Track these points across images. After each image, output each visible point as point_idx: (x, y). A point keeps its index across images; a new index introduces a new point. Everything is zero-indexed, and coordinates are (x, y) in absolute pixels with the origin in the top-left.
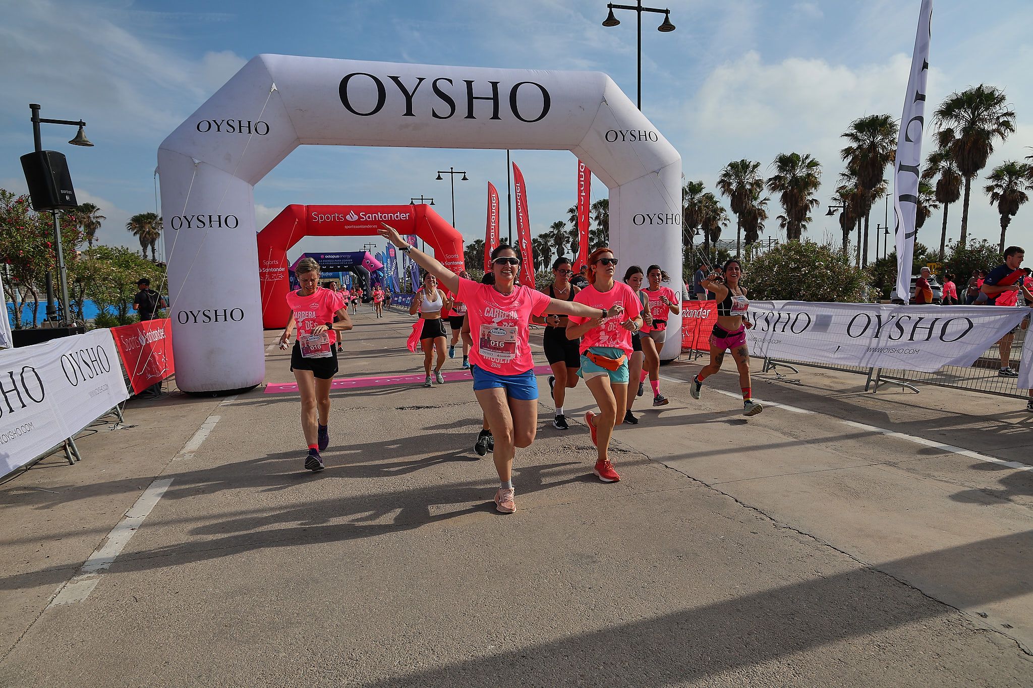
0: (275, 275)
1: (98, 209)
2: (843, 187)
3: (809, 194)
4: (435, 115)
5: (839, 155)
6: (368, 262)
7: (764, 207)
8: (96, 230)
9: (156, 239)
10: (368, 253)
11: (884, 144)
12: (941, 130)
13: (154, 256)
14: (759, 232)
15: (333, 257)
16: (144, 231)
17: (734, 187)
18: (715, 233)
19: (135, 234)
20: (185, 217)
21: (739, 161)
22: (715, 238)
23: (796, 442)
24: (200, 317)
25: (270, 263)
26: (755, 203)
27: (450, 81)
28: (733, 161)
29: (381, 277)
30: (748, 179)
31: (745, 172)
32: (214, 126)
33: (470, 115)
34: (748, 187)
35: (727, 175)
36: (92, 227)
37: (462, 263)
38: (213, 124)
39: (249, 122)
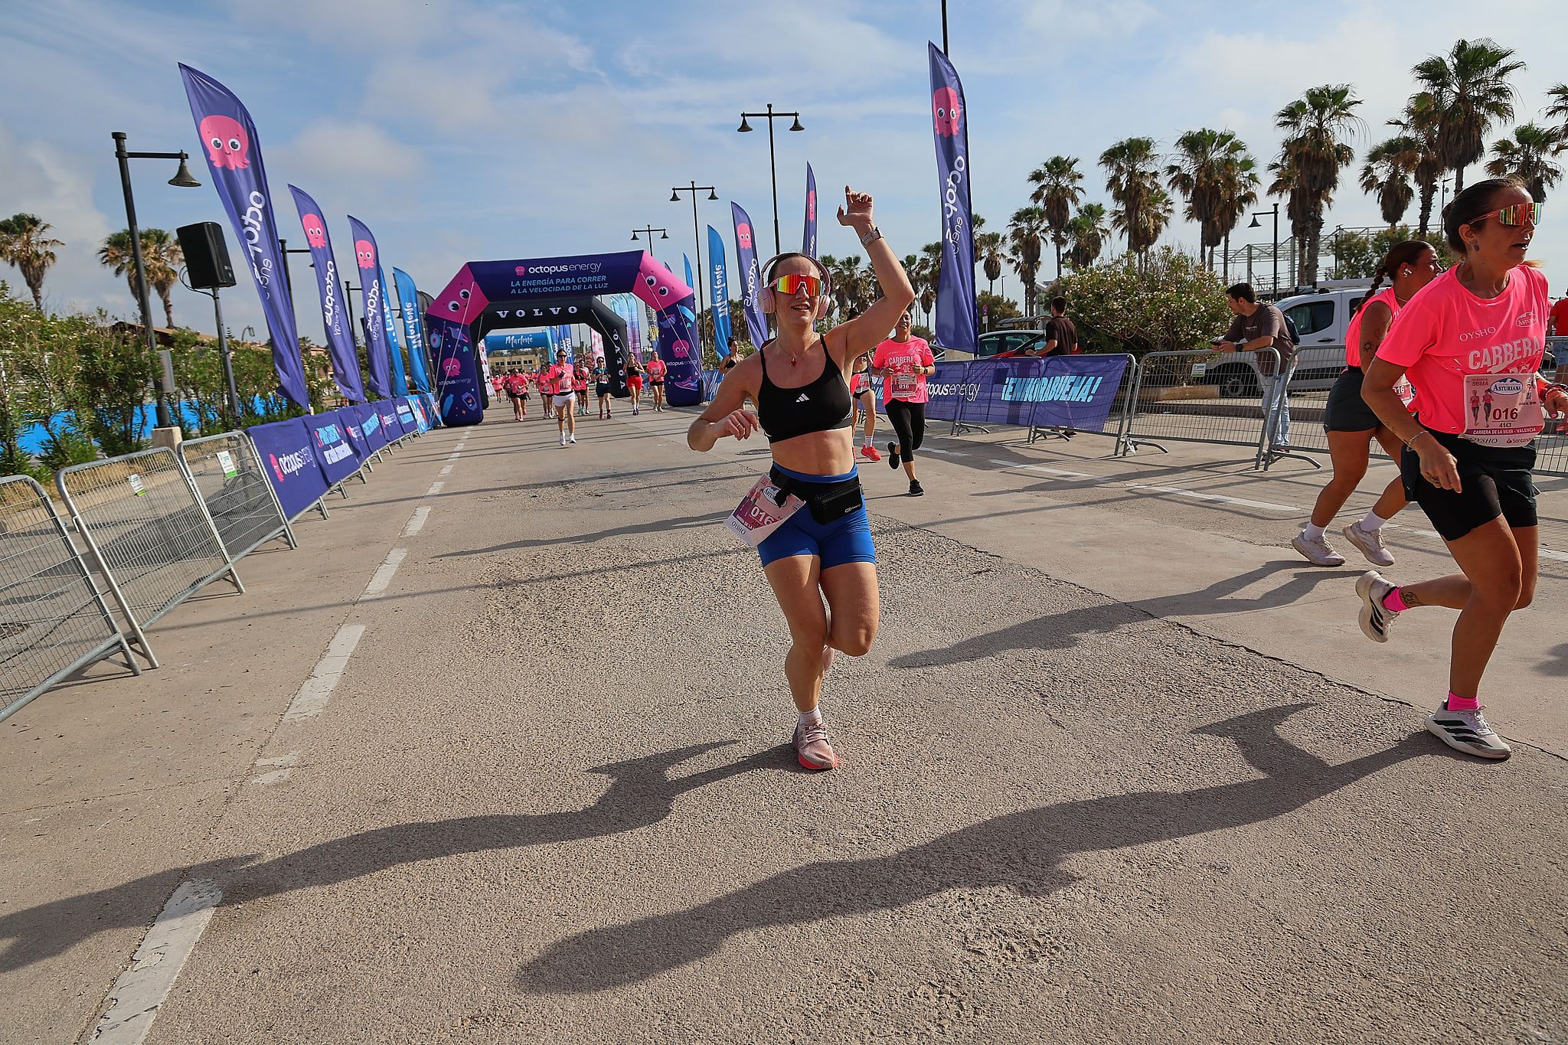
1: (46, 225)
6: (651, 282)
8: (47, 267)
13: (169, 319)
19: (118, 272)
29: (689, 325)
36: (37, 264)
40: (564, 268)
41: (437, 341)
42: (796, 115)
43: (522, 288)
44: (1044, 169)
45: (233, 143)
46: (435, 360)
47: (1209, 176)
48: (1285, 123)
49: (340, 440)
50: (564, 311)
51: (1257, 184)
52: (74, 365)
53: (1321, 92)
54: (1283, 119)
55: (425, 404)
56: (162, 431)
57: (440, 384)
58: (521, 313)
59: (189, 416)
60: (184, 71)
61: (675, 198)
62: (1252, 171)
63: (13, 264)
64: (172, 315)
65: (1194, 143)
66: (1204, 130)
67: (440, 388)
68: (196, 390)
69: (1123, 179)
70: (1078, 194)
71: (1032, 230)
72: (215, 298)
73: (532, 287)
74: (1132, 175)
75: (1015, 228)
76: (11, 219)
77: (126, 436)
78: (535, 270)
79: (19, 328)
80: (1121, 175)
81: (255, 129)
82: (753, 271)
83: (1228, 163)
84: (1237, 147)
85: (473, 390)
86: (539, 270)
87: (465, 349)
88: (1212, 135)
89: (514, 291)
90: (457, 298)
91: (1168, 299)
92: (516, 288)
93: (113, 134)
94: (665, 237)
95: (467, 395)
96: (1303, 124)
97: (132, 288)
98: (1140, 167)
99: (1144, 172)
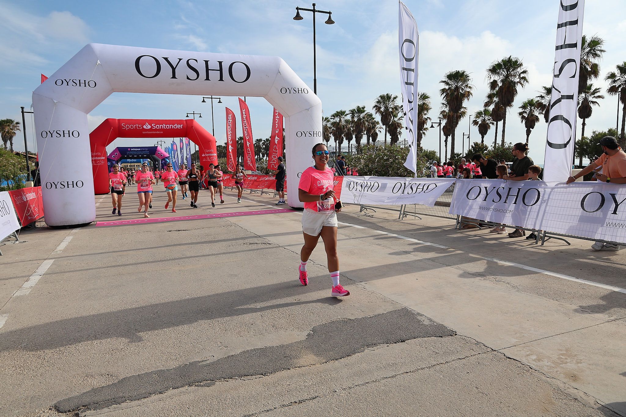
0: (98, 161)
2: (444, 111)
3: (425, 114)
4: (188, 78)
5: (439, 93)
6: (159, 153)
7: (400, 121)
9: (13, 137)
10: (159, 148)
11: (463, 87)
12: (492, 81)
14: (399, 136)
15: (136, 150)
16: (5, 131)
17: (382, 109)
18: (374, 137)
20: (49, 131)
21: (385, 94)
22: (374, 140)
23: (348, 239)
24: (59, 186)
25: (96, 154)
26: (396, 119)
27: (196, 61)
28: (382, 94)
29: (168, 163)
30: (391, 105)
31: (389, 101)
32: (65, 82)
33: (207, 79)
34: (391, 110)
35: (379, 102)
37: (215, 155)
38: (64, 81)
39: (85, 81)
46: (109, 168)
48: (332, 118)
54: (332, 117)
64: (13, 147)
86: (133, 149)
90: (114, 155)
92: (128, 153)
97: (2, 138)
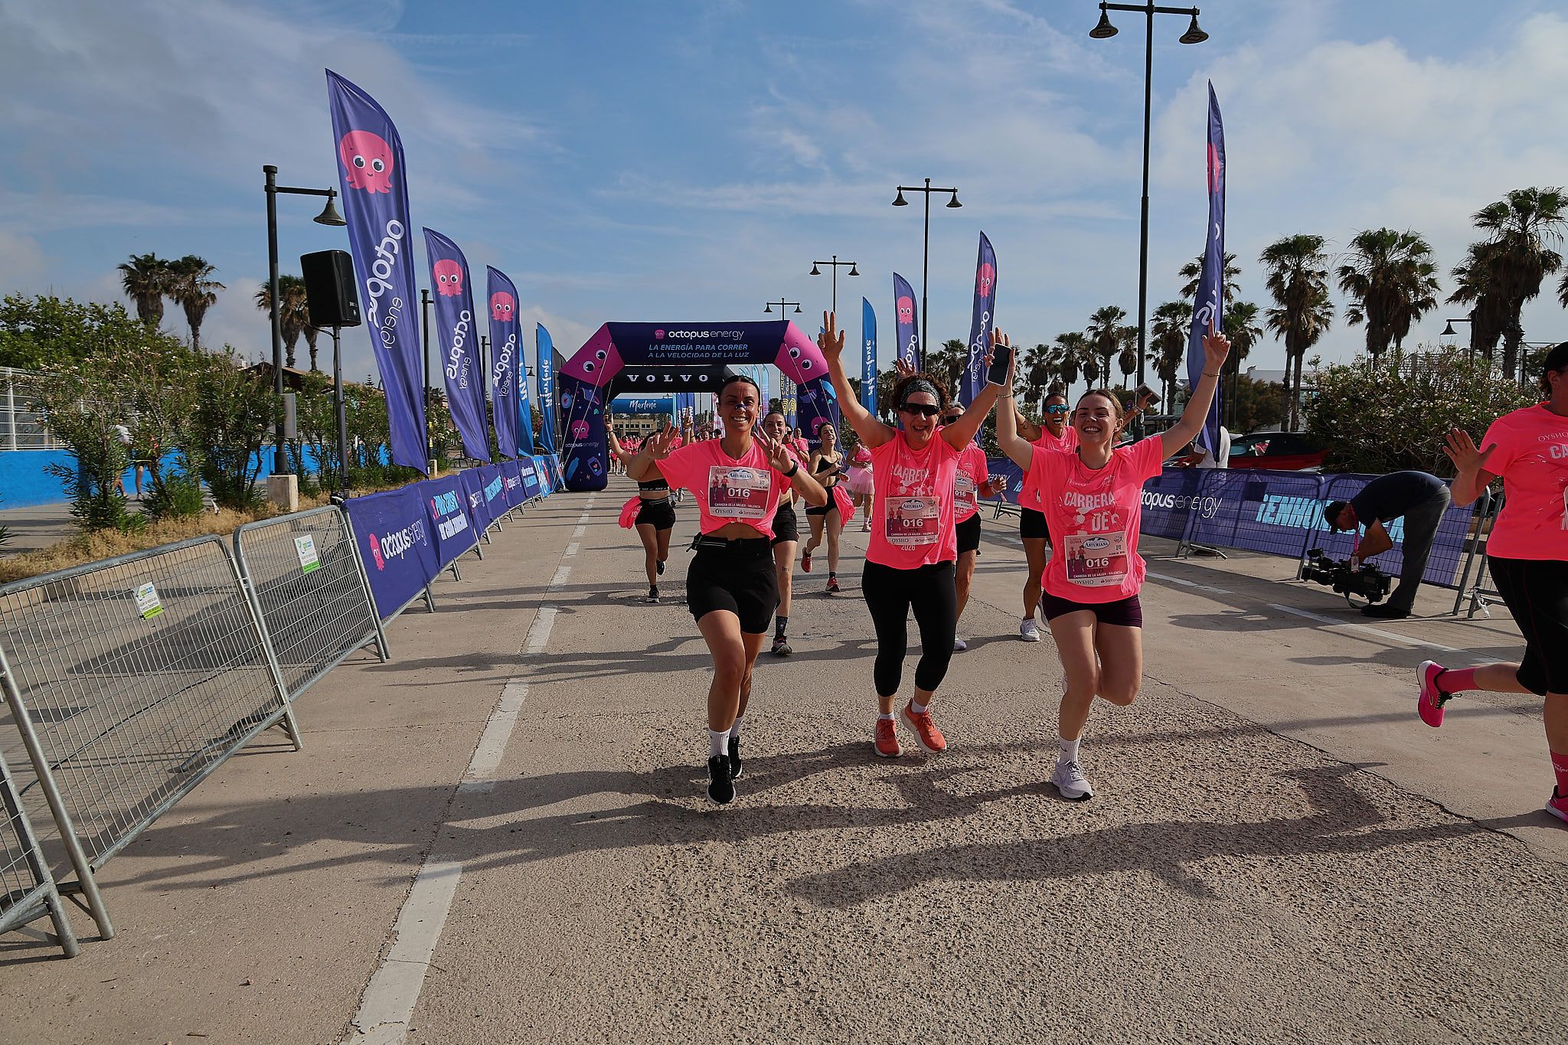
1: (213, 268)
6: (795, 354)
8: (207, 309)
10: (792, 327)
13: (313, 363)
15: (691, 335)
36: (199, 304)
40: (705, 334)
41: (568, 401)
42: (954, 191)
43: (660, 352)
44: (1197, 263)
45: (376, 164)
47: (1386, 278)
49: (459, 509)
50: (695, 379)
51: (1436, 290)
52: (191, 403)
53: (1525, 193)
55: (550, 466)
56: (278, 478)
57: (567, 445)
58: (651, 378)
59: (309, 463)
60: (330, 78)
61: (815, 272)
62: (1431, 275)
63: (177, 302)
65: (1372, 243)
66: (1384, 229)
67: (566, 451)
68: (320, 437)
69: (1287, 278)
70: (1233, 290)
71: (1175, 325)
72: (336, 338)
73: (671, 351)
74: (1297, 272)
75: (1157, 322)
76: (180, 261)
77: (238, 482)
78: (675, 335)
79: (137, 359)
80: (1284, 273)
81: (402, 150)
82: (911, 348)
83: (1409, 265)
84: (1420, 249)
85: (599, 454)
86: (679, 334)
87: (596, 411)
88: (1394, 237)
89: (651, 355)
90: (594, 360)
91: (1456, 410)
92: (654, 352)
93: (264, 167)
94: (798, 310)
95: (593, 459)
96: (1505, 226)
98: (1306, 265)
99: (1311, 272)
